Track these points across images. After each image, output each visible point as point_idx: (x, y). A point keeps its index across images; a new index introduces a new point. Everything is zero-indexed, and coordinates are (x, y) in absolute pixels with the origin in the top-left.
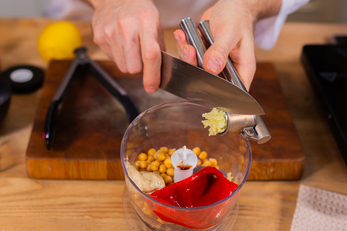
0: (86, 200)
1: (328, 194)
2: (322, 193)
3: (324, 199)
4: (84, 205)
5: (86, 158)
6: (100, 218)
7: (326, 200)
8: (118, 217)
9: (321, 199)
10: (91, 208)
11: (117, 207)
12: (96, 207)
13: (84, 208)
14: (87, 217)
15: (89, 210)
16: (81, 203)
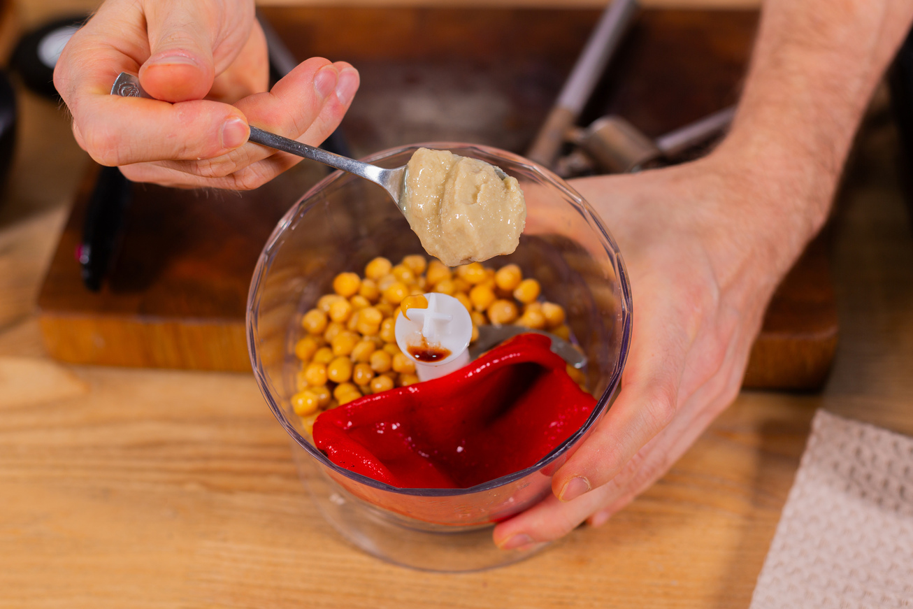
0: (199, 433)
1: (895, 445)
2: (878, 439)
3: (883, 458)
4: (189, 451)
5: (198, 314)
6: (229, 490)
7: (890, 464)
8: (277, 491)
9: (874, 458)
10: (207, 458)
11: (281, 460)
12: (223, 458)
13: (189, 459)
14: (192, 487)
15: (200, 465)
16: (182, 443)
